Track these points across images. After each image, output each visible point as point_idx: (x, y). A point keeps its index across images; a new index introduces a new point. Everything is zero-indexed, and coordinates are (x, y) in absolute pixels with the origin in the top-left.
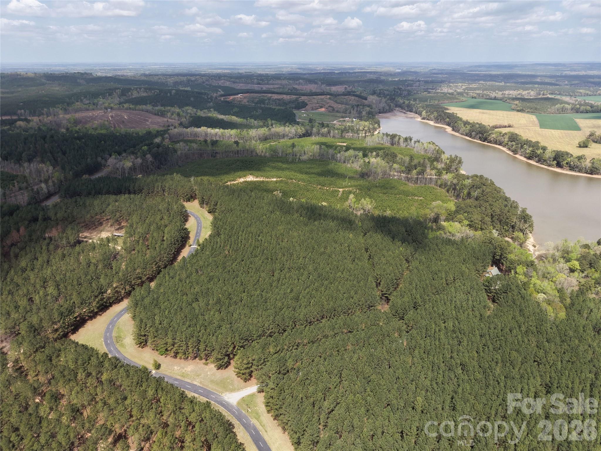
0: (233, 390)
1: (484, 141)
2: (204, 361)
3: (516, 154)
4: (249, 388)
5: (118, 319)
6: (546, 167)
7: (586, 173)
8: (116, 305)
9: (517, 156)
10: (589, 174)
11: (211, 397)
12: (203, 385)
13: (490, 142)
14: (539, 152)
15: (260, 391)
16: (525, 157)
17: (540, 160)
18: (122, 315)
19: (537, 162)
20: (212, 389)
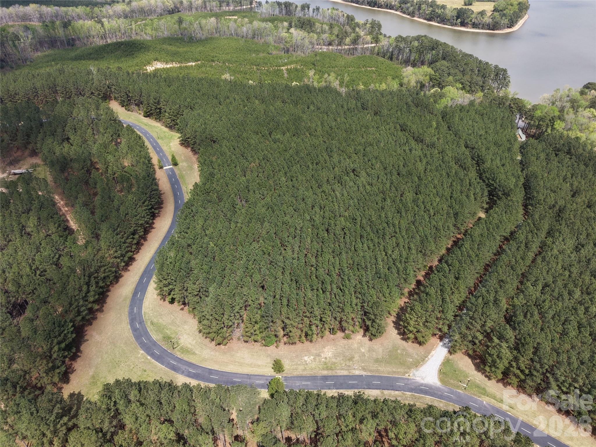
0: (417, 364)
1: (374, 7)
2: (340, 334)
3: (414, 17)
4: (433, 352)
5: (140, 308)
6: (450, 27)
7: (489, 29)
8: (116, 286)
9: (415, 19)
10: (491, 30)
11: (399, 386)
12: (370, 371)
13: (380, 6)
14: (439, 11)
15: (452, 351)
16: (425, 19)
17: (443, 20)
18: (141, 300)
19: (439, 23)
20: (389, 373)
